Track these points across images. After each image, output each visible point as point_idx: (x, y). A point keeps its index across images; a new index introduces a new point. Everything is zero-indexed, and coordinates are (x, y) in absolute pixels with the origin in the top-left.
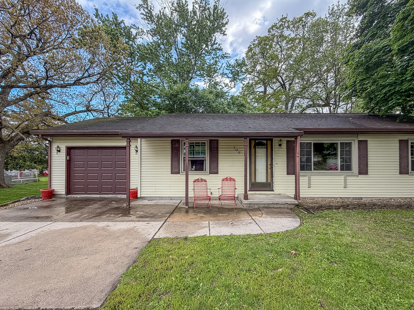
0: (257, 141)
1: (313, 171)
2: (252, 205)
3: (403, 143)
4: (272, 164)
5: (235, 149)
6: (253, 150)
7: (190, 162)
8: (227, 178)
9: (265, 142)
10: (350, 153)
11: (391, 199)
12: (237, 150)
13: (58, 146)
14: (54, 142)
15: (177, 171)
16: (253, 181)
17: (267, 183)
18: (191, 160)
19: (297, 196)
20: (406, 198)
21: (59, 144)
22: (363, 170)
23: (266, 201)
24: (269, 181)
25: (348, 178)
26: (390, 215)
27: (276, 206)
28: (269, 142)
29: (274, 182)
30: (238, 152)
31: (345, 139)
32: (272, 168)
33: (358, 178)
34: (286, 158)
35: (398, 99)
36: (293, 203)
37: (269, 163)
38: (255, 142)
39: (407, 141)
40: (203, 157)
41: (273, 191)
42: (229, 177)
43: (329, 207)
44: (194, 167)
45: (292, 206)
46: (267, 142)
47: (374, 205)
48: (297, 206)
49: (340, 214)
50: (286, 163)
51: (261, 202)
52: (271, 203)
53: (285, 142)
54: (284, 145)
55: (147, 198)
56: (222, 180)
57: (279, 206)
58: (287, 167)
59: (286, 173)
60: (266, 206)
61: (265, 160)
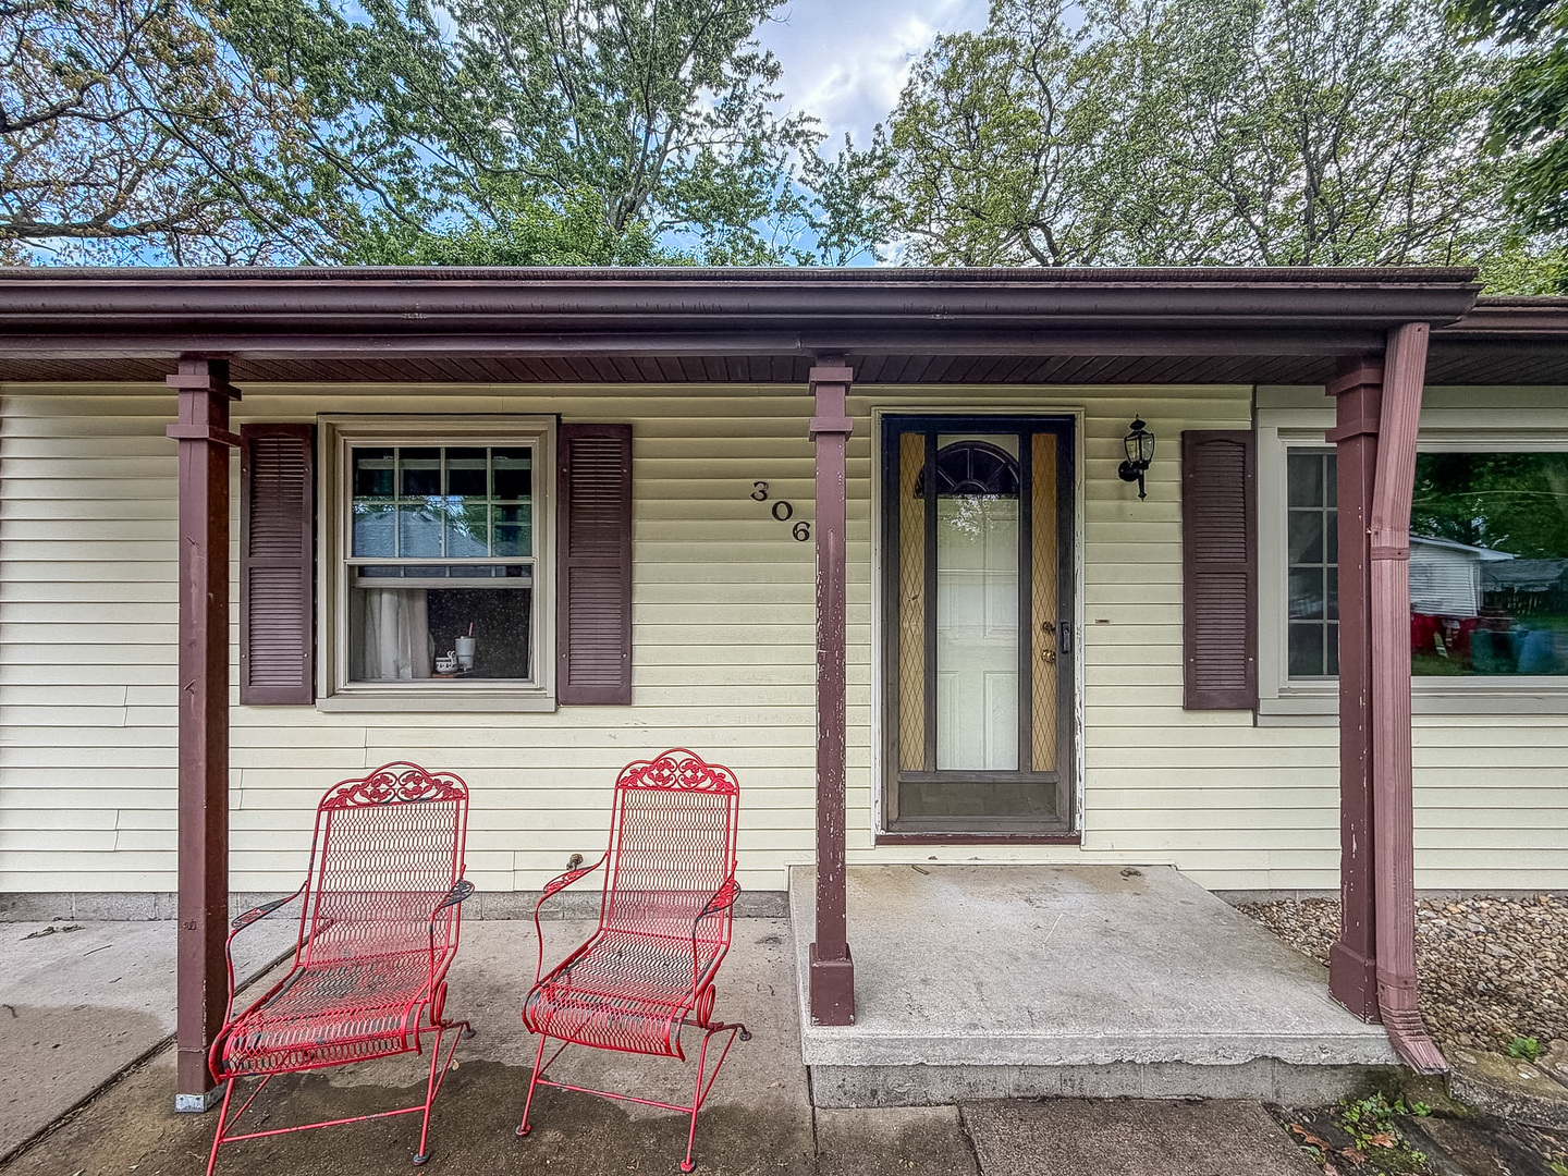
0: (945, 441)
2: (894, 1078)
4: (1063, 629)
5: (770, 502)
6: (912, 508)
8: (662, 763)
9: (1009, 444)
12: (783, 511)
15: (291, 678)
16: (914, 757)
17: (1030, 778)
23: (1046, 1041)
24: (1042, 760)
27: (1149, 1086)
28: (1043, 446)
29: (1080, 769)
30: (791, 523)
32: (1064, 656)
34: (1174, 574)
36: (1343, 1059)
37: (1042, 612)
38: (931, 442)
40: (514, 571)
41: (1076, 841)
42: (679, 757)
44: (465, 646)
45: (1326, 1088)
46: (1026, 448)
50: (1176, 616)
51: (998, 1044)
52: (1102, 1058)
53: (1174, 445)
54: (1166, 473)
55: (51, 900)
56: (624, 784)
57: (1183, 1083)
58: (1190, 649)
59: (1177, 696)
60: (1048, 1080)
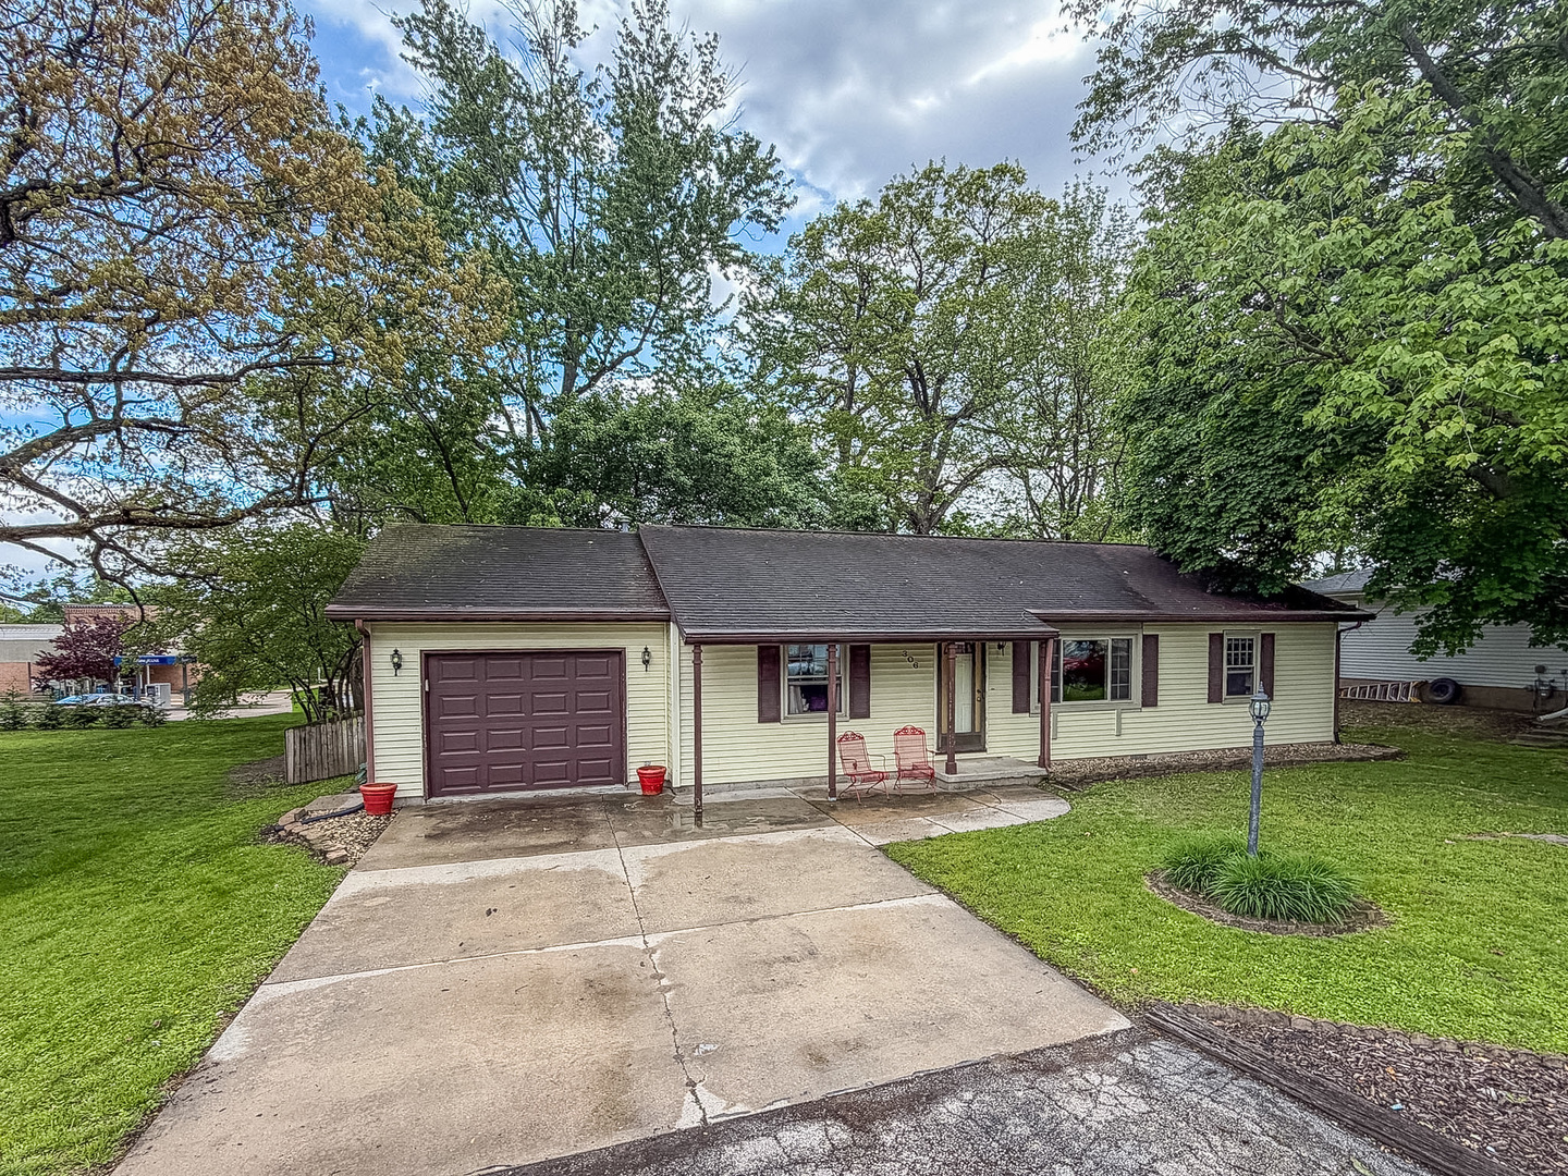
1: (1062, 703)
2: (964, 785)
3: (1216, 639)
4: (983, 691)
5: (907, 657)
7: (799, 689)
8: (905, 729)
10: (1128, 659)
11: (1193, 753)
12: (910, 659)
13: (396, 651)
14: (378, 638)
15: (773, 714)
17: (975, 734)
18: (802, 687)
19: (1043, 761)
20: (1216, 751)
21: (396, 645)
22: (1150, 699)
23: (991, 775)
24: (977, 729)
25: (1123, 716)
26: (1190, 781)
27: (1007, 783)
29: (987, 731)
30: (913, 663)
31: (1122, 634)
32: (983, 700)
33: (1142, 714)
34: (1010, 675)
35: (1210, 560)
36: (1038, 774)
37: (977, 687)
39: (1221, 636)
41: (985, 751)
42: (909, 727)
43: (1100, 778)
44: (807, 702)
45: (1037, 781)
47: (1169, 767)
48: (1045, 778)
49: (1119, 787)
50: (1011, 687)
52: (1000, 777)
54: (1009, 648)
56: (896, 734)
57: (1012, 782)
58: (1014, 697)
59: (1011, 709)
60: (990, 783)
61: (969, 682)
